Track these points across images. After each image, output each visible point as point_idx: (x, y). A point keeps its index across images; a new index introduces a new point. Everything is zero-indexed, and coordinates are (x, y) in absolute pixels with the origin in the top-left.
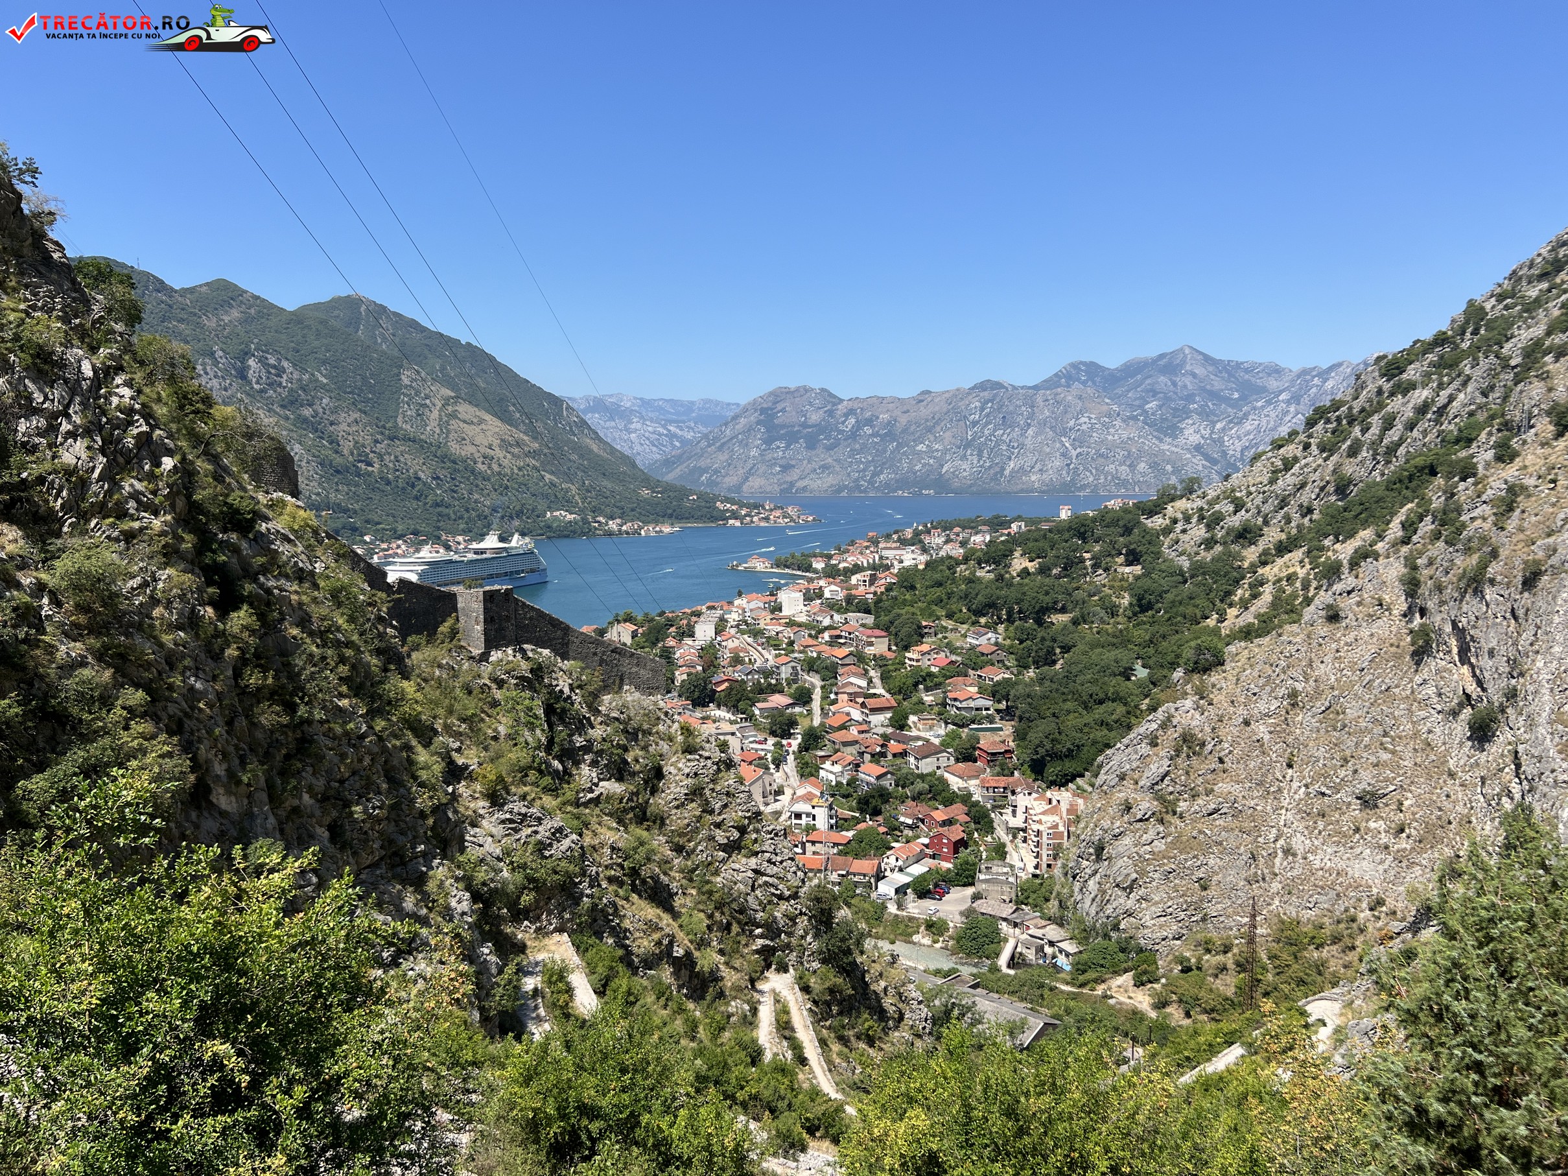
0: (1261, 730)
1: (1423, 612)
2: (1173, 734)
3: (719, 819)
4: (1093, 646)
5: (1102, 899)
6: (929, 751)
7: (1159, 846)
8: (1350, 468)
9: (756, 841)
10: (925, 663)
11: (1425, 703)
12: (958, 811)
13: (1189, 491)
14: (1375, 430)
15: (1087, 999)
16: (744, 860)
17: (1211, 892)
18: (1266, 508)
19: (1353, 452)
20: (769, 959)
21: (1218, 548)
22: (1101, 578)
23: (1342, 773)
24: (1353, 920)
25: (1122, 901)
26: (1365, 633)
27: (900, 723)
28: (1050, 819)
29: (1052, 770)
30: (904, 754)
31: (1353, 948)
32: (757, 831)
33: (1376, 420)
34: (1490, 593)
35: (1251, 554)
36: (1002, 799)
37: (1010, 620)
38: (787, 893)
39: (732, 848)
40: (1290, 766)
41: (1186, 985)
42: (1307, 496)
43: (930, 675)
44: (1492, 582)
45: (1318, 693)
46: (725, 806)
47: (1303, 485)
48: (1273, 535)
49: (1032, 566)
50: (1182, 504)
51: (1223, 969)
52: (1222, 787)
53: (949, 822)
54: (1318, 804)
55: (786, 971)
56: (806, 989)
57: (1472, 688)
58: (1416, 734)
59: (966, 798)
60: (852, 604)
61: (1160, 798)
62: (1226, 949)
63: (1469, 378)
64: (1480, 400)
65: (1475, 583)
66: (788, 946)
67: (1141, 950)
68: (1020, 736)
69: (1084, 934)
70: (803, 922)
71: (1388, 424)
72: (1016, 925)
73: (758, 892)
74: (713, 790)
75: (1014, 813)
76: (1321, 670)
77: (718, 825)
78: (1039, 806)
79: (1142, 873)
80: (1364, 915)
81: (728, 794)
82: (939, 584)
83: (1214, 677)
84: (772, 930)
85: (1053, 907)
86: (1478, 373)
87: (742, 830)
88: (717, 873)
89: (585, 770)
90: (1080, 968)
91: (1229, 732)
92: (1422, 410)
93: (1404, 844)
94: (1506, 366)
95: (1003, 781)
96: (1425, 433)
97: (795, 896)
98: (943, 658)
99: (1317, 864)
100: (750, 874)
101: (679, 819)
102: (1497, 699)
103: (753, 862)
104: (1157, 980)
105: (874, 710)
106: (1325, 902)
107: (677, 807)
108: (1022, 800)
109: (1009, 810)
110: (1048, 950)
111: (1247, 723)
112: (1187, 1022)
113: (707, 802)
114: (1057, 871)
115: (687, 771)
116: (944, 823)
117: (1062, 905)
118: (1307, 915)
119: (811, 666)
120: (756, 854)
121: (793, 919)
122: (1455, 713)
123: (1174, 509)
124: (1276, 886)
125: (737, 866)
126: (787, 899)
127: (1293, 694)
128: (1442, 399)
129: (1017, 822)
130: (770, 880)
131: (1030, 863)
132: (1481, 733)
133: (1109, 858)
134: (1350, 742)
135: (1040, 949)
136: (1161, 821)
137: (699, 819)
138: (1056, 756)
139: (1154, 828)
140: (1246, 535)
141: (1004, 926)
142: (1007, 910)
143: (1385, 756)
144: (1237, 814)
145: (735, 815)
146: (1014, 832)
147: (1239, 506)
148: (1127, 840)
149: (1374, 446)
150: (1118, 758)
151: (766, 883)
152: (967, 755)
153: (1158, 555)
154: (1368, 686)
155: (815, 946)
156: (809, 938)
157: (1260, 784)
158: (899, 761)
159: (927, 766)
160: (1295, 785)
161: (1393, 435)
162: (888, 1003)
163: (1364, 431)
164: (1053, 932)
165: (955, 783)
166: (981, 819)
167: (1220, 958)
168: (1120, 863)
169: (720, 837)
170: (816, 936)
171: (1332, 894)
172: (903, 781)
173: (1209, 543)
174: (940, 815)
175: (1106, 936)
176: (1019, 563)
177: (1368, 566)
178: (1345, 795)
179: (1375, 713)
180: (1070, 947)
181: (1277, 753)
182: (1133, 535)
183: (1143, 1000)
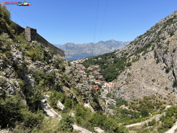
0: (138, 73)
1: (157, 57)
2: (127, 73)
3: (75, 77)
4: (111, 66)
5: (119, 95)
7: (127, 88)
8: (138, 46)
9: (82, 81)
10: (90, 69)
11: (159, 68)
12: (97, 86)
13: (118, 51)
14: (141, 42)
15: (119, 108)
16: (80, 84)
17: (134, 93)
18: (129, 51)
19: (139, 44)
20: (85, 101)
21: (123, 56)
22: (109, 60)
23: (149, 77)
24: (154, 96)
25: (122, 95)
26: (150, 60)
27: (88, 76)
28: (110, 86)
29: (109, 80)
30: (89, 79)
31: (155, 99)
32: (82, 79)
33: (141, 41)
34: (168, 53)
35: (127, 56)
36: (103, 84)
37: (100, 64)
38: (87, 90)
39: (78, 82)
40: (142, 77)
41: (133, 106)
42: (133, 50)
43: (91, 70)
44: (168, 52)
45: (145, 68)
46: (76, 75)
47: (133, 48)
48: (130, 54)
49: (101, 59)
50: (118, 52)
51: (137, 103)
52: (134, 80)
53: (96, 87)
54: (147, 81)
55: (87, 103)
56: (92, 106)
57: (165, 66)
58: (158, 72)
59: (98, 84)
60: (79, 63)
61: (126, 81)
62: (137, 101)
63: (152, 35)
64: (153, 38)
65: (166, 52)
66: (88, 99)
67: (125, 102)
68: (104, 77)
69: (117, 100)
70: (90, 95)
71: (143, 41)
72: (107, 99)
73: (83, 89)
74: (74, 72)
75: (104, 86)
76: (145, 65)
77: (75, 78)
78: (108, 84)
79: (125, 91)
80: (155, 95)
81: (77, 73)
82: (90, 61)
83: (131, 67)
84: (85, 96)
85: (112, 97)
86: (153, 35)
87: (79, 79)
88: (75, 86)
90: (117, 104)
91: (134, 73)
92: (147, 39)
93: (159, 86)
94: (156, 34)
95: (102, 82)
96: (147, 42)
97: (88, 90)
98: (92, 69)
99: (148, 89)
100: (81, 86)
102: (169, 67)
103: (81, 84)
104: (128, 105)
105: (85, 75)
107: (68, 75)
108: (105, 84)
109: (103, 85)
110: (112, 102)
111: (136, 72)
112: (134, 111)
113: (73, 74)
114: (112, 92)
115: (69, 68)
116: (95, 87)
118: (147, 96)
120: (82, 83)
122: (163, 69)
123: (116, 53)
124: (143, 92)
125: (79, 85)
126: (87, 91)
127: (141, 68)
128: (149, 38)
129: (105, 87)
130: (85, 87)
131: (107, 91)
132: (167, 71)
133: (120, 90)
134: (150, 74)
135: (111, 102)
136: (127, 84)
137: (72, 76)
138: (109, 78)
139: (126, 85)
140: (127, 54)
141: (105, 100)
142: (106, 98)
143: (155, 75)
144: (137, 83)
145: (78, 76)
146: (105, 88)
147: (125, 51)
148: (123, 87)
149: (141, 43)
150: (120, 77)
151: (84, 88)
152: (97, 79)
153: (116, 57)
154: (151, 67)
155: (92, 99)
156: (91, 97)
157: (139, 79)
158: (88, 80)
159: (92, 80)
160: (143, 79)
161: (143, 42)
163: (140, 42)
164: (112, 100)
165: (96, 82)
166: (100, 87)
167: (136, 102)
168: (122, 90)
169: (76, 80)
170: (92, 97)
171: (151, 93)
173: (122, 55)
175: (120, 100)
176: (99, 59)
177: (149, 53)
178: (150, 80)
179: (153, 70)
180: (115, 102)
181: (140, 75)
182: (112, 55)
183: (127, 108)
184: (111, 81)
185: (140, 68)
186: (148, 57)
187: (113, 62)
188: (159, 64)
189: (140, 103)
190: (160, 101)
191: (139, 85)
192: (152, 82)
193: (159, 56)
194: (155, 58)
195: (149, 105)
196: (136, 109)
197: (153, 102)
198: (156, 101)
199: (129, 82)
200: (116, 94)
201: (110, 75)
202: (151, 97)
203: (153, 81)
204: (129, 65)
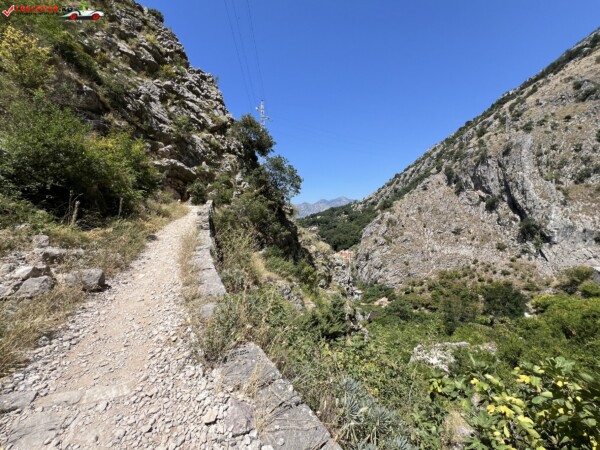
0: (413, 218)
1: (456, 181)
2: (385, 220)
5: (369, 274)
14: (402, 178)
15: (373, 306)
17: (410, 266)
18: (378, 198)
21: (367, 207)
22: (339, 217)
23: (445, 226)
24: (469, 267)
25: (377, 273)
26: (437, 191)
28: (344, 257)
29: (340, 247)
34: (489, 161)
37: (319, 225)
40: (425, 227)
41: (411, 297)
45: (427, 207)
51: (423, 290)
52: (406, 233)
54: (439, 236)
58: (465, 213)
61: (385, 238)
62: (422, 284)
65: (482, 160)
67: (387, 289)
69: (363, 287)
76: (426, 202)
78: (338, 255)
79: (384, 262)
83: (392, 208)
90: (366, 297)
91: (403, 218)
93: (476, 242)
99: (446, 253)
102: (497, 194)
111: (408, 216)
118: (448, 269)
124: (433, 262)
127: (419, 208)
132: (491, 207)
133: (371, 259)
136: (388, 245)
138: (340, 243)
139: (386, 247)
143: (458, 219)
144: (413, 241)
148: (377, 252)
150: (368, 230)
154: (445, 202)
157: (417, 232)
160: (429, 232)
167: (419, 288)
168: (376, 259)
171: (456, 261)
175: (373, 286)
177: (431, 177)
178: (448, 232)
179: (451, 208)
180: (360, 292)
181: (420, 224)
184: (345, 249)
185: (416, 208)
186: (430, 184)
189: (431, 288)
190: (490, 281)
191: (421, 245)
192: (453, 236)
193: (460, 176)
194: (449, 184)
195: (462, 293)
196: (423, 305)
198: (480, 280)
199: (394, 240)
200: (359, 271)
202: (461, 273)
203: (457, 232)
204: (387, 206)
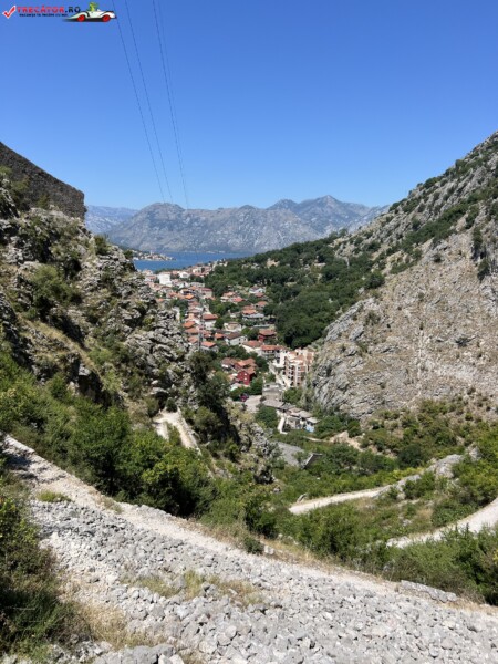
0: (407, 312)
1: (483, 255)
2: (364, 314)
3: (125, 302)
4: (309, 291)
5: (330, 395)
6: (234, 336)
7: (360, 367)
8: (420, 217)
10: (230, 300)
11: (486, 297)
12: (251, 361)
13: (343, 235)
14: (430, 200)
15: (327, 444)
16: (144, 333)
17: (386, 390)
18: (382, 235)
19: (421, 210)
20: (163, 402)
21: (361, 253)
22: (307, 268)
23: (448, 331)
24: (460, 399)
25: (341, 396)
26: (454, 267)
27: (219, 326)
28: (299, 362)
29: (296, 341)
30: (222, 338)
31: (462, 413)
33: (431, 196)
35: (376, 255)
36: (273, 356)
37: (269, 284)
38: (176, 356)
39: (135, 323)
40: (421, 329)
41: (378, 435)
42: (400, 230)
43: (233, 305)
45: (433, 295)
46: (130, 293)
47: (398, 225)
48: (385, 247)
49: (276, 264)
50: (341, 240)
51: (396, 426)
52: (390, 338)
53: (247, 367)
54: (437, 346)
55: (175, 410)
56: (190, 422)
58: (483, 312)
59: (254, 355)
60: (193, 278)
61: (358, 344)
62: (396, 417)
63: (473, 176)
64: (478, 185)
66: (176, 393)
67: (351, 420)
68: (279, 329)
69: (319, 414)
70: (187, 377)
71: (436, 197)
72: (284, 411)
73: (155, 355)
74: (120, 280)
75: (278, 362)
76: (433, 284)
77: (125, 306)
78: (291, 356)
79: (352, 381)
80: (466, 397)
81: (132, 285)
82: (234, 271)
83: (381, 289)
84: (165, 381)
85: (302, 402)
86: (476, 174)
87: (143, 312)
88: (123, 339)
89: (11, 249)
90: (320, 430)
91: (392, 312)
92: (451, 191)
93: (482, 362)
94: (489, 171)
95: (272, 347)
96: (453, 201)
97: (182, 359)
98: (239, 299)
99: (439, 374)
100: (149, 341)
101: (92, 300)
103: (151, 334)
104: (361, 434)
105: (207, 320)
106: (445, 391)
107: (92, 291)
108: (282, 355)
109: (275, 361)
110: (302, 422)
111: (400, 309)
112: (380, 454)
113: (115, 288)
114: (304, 384)
115: (99, 265)
116: (244, 367)
117: (308, 400)
118: (435, 398)
119: (175, 304)
120: (154, 329)
121: (180, 374)
123: (336, 242)
124: (419, 386)
125: (139, 336)
126: (177, 361)
127: (421, 296)
128: (461, 185)
129: (281, 365)
130: (164, 347)
131: (288, 382)
133: (334, 375)
134: (452, 316)
135: (298, 422)
136: (361, 355)
137: (109, 300)
138: (297, 335)
139: (357, 359)
140: (373, 247)
141: (278, 412)
142: (280, 404)
143: (469, 322)
144: (398, 351)
145: (137, 300)
146: (279, 370)
147: (369, 235)
148: (343, 365)
149: (430, 207)
150: (336, 327)
151: (161, 349)
152: (253, 337)
153: (333, 258)
154: (459, 290)
155: (195, 394)
156: (192, 388)
157: (408, 337)
158: (220, 342)
159: (234, 342)
160: (425, 337)
161: (439, 202)
162: (242, 433)
163: (426, 201)
164: (303, 414)
165: (249, 349)
166: (262, 364)
167: (393, 422)
168: (340, 376)
169: (126, 314)
170: (195, 387)
171: (449, 388)
172: (223, 350)
173: (357, 251)
174: (242, 363)
175: (332, 414)
176: (270, 263)
177: (453, 237)
178: (451, 341)
179: (463, 301)
180: (314, 420)
181: (415, 323)
182: (321, 250)
183: (355, 444)
184: (303, 346)
185: (416, 294)
186: (447, 252)
187: (320, 276)
188: (487, 280)
189: (405, 424)
190: (479, 420)
191: (407, 360)
192: (456, 348)
193: (489, 250)
194: (474, 257)
195: (438, 435)
196: (389, 447)
197: (453, 422)
198: (467, 419)
199: (370, 348)
200: (317, 390)
201: (305, 321)
202: (448, 405)
203: (462, 343)
204: (375, 284)
